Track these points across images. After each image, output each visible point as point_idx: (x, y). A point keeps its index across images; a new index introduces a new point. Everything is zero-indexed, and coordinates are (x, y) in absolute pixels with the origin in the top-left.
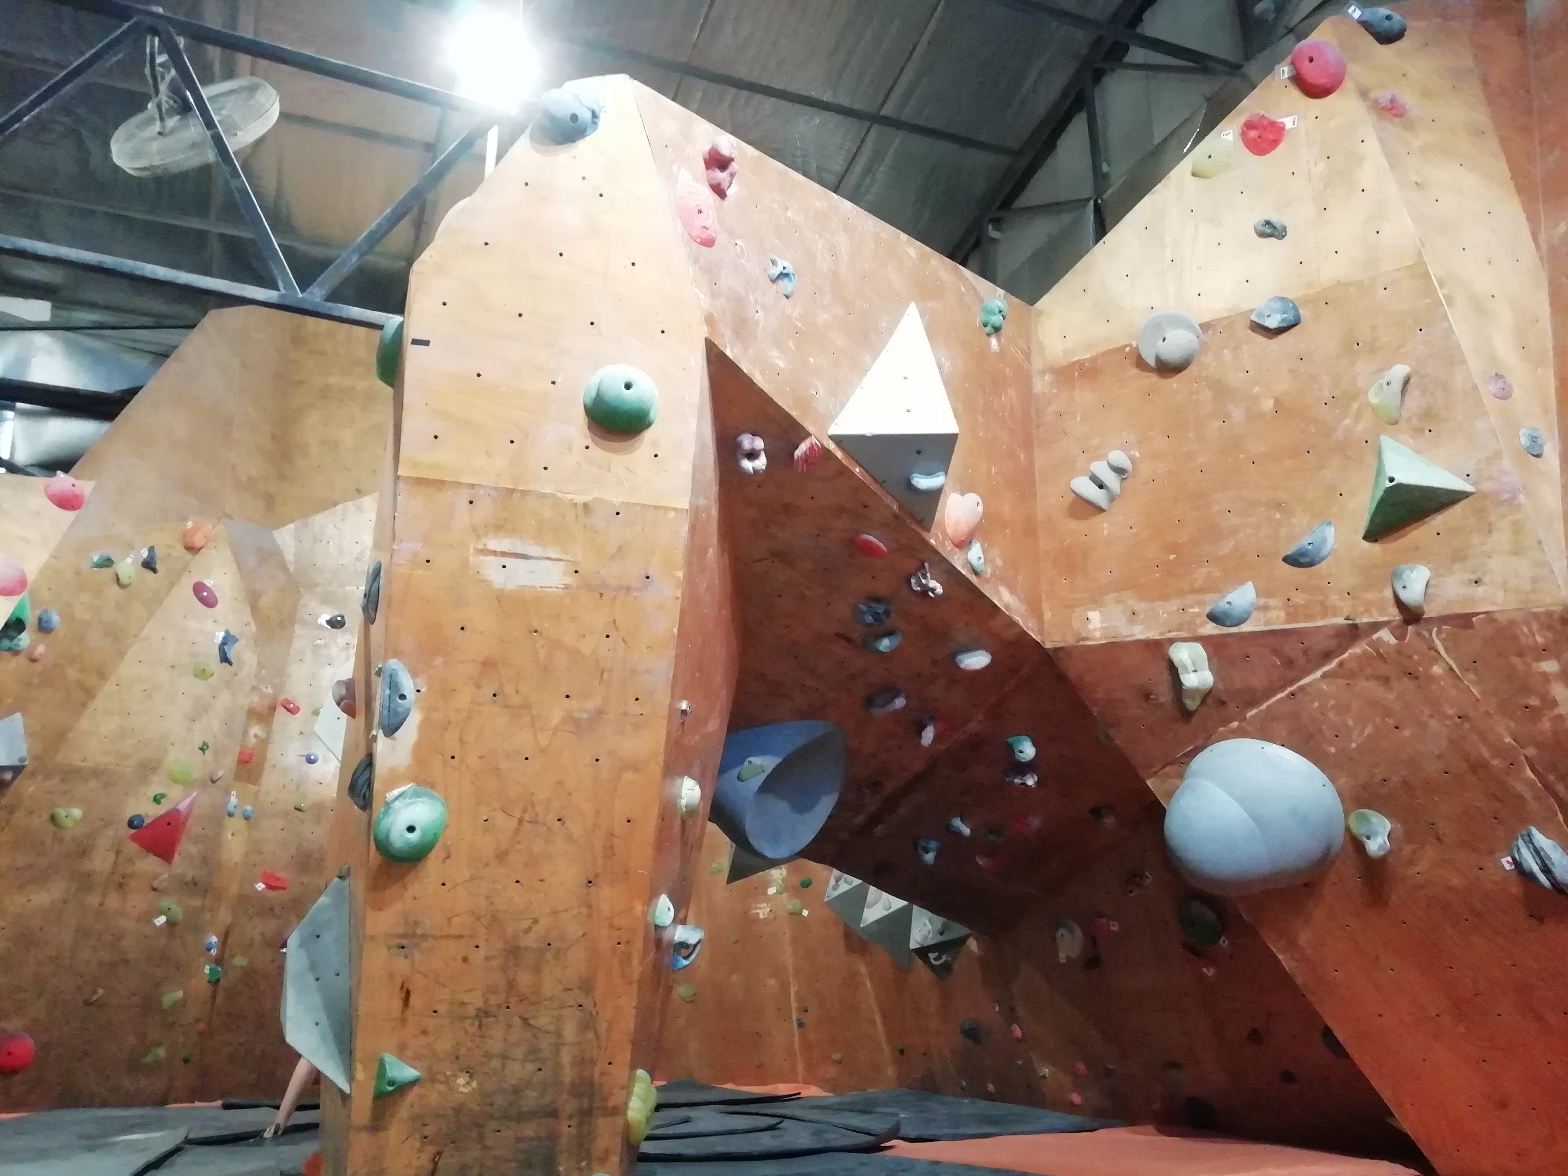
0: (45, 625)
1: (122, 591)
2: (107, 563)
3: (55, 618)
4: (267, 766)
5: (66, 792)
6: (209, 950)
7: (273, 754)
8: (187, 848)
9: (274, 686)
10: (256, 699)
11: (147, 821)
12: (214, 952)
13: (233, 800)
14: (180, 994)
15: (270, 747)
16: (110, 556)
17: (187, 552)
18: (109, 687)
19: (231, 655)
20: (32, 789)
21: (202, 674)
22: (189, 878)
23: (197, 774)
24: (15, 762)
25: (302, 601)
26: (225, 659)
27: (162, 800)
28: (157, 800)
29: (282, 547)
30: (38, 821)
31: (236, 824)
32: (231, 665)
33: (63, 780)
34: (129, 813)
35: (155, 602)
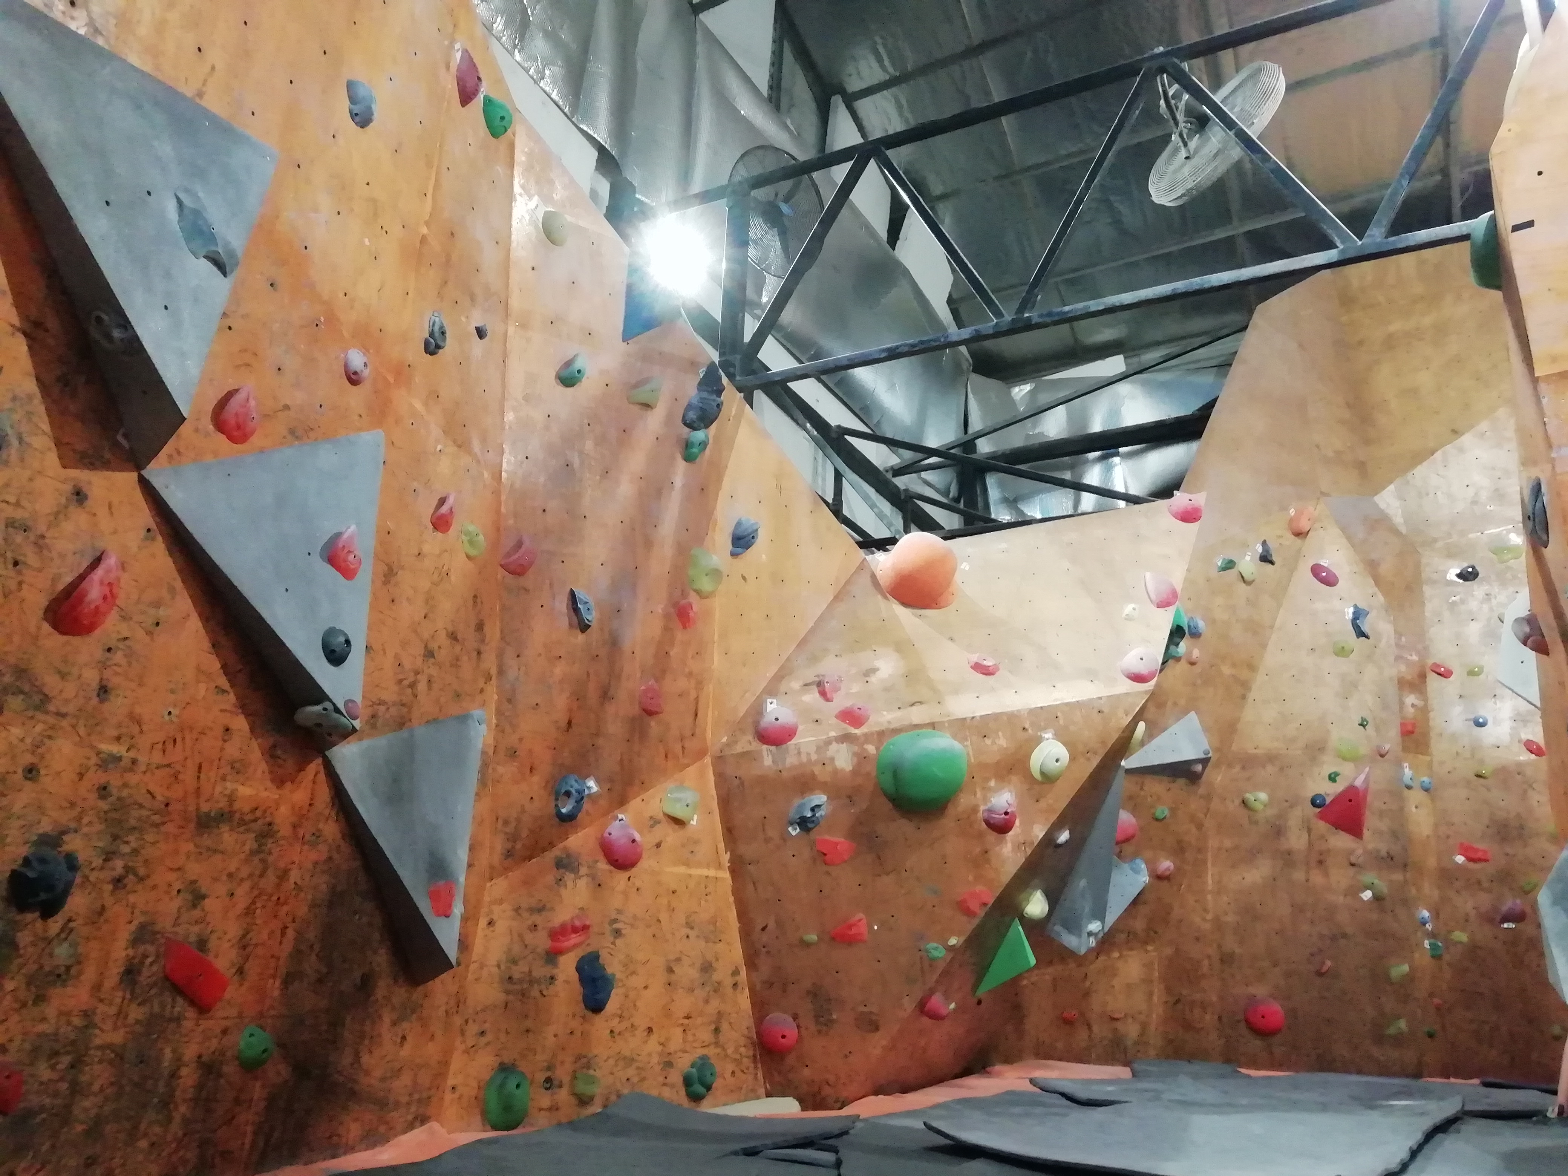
0: (1193, 631)
1: (1249, 587)
2: (1229, 565)
3: (1201, 624)
4: (1433, 734)
5: (1248, 779)
6: (1424, 924)
7: (1436, 720)
8: (1372, 822)
9: (1418, 653)
10: (1403, 668)
11: (1328, 800)
12: (1429, 927)
13: (1408, 772)
14: (1405, 968)
15: (1431, 715)
16: (1230, 558)
17: (1296, 538)
18: (1260, 678)
19: (1365, 628)
20: (1219, 778)
21: (1342, 652)
22: (1383, 853)
23: (1364, 750)
24: (1202, 756)
25: (1424, 561)
26: (1361, 634)
27: (1337, 778)
28: (1332, 778)
29: (1387, 511)
30: (1233, 806)
31: (1416, 797)
32: (1367, 637)
33: (1243, 768)
34: (1310, 794)
35: (1280, 592)
